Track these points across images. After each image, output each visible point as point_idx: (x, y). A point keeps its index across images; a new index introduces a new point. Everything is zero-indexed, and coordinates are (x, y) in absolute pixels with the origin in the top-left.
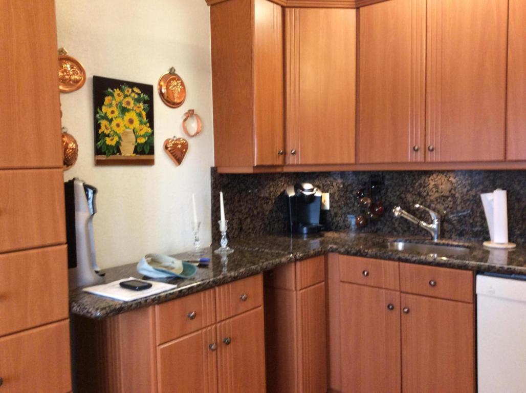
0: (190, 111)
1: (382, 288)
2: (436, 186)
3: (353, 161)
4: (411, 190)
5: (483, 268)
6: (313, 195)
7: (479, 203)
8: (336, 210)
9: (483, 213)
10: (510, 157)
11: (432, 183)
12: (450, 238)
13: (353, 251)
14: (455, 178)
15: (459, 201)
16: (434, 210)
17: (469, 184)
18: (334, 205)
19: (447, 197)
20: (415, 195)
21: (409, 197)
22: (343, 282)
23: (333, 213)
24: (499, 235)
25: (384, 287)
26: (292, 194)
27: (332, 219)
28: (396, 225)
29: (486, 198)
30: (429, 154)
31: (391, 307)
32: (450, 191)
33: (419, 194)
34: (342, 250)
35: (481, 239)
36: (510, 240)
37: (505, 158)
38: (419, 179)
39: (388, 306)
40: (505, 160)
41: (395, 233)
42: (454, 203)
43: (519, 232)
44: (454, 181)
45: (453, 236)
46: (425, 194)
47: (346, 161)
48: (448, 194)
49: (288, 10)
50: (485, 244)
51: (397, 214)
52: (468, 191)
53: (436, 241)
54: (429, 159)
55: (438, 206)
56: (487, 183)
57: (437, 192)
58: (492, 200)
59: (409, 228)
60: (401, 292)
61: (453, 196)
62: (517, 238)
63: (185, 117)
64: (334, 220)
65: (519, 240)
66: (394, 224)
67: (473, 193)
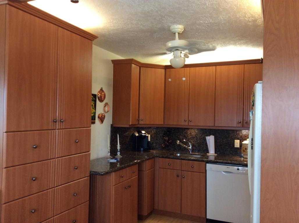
0: (106, 103)
1: (175, 170)
2: (191, 133)
3: (162, 123)
4: (182, 134)
5: (208, 161)
6: (145, 135)
7: (205, 140)
8: (153, 142)
9: (206, 143)
10: (216, 125)
11: (189, 132)
12: (195, 152)
13: (165, 156)
14: (197, 131)
15: (198, 139)
16: (190, 142)
17: (202, 133)
18: (152, 140)
19: (194, 137)
20: (183, 136)
21: (181, 137)
22: (161, 168)
23: (151, 143)
24: (212, 151)
25: (175, 169)
26: (137, 135)
27: (151, 145)
28: (176, 147)
29: (208, 138)
30: (190, 123)
31: (178, 176)
32: (195, 135)
33: (185, 136)
34: (161, 156)
35: (206, 152)
36: (215, 153)
37: (214, 125)
38: (185, 130)
39: (177, 176)
40: (214, 126)
41: (176, 151)
42: (197, 139)
43: (218, 150)
44: (197, 132)
45: (196, 152)
46: (186, 136)
47: (160, 123)
48: (194, 136)
49: (141, 68)
50: (207, 154)
51: (178, 143)
52: (201, 135)
53: (191, 153)
54: (189, 124)
55: (191, 141)
56: (208, 133)
57: (191, 135)
58: (210, 139)
59: (181, 148)
60: (181, 171)
61: (196, 137)
62: (217, 152)
63: (104, 106)
64: (152, 146)
65: (218, 153)
66: (175, 147)
67: (203, 136)
